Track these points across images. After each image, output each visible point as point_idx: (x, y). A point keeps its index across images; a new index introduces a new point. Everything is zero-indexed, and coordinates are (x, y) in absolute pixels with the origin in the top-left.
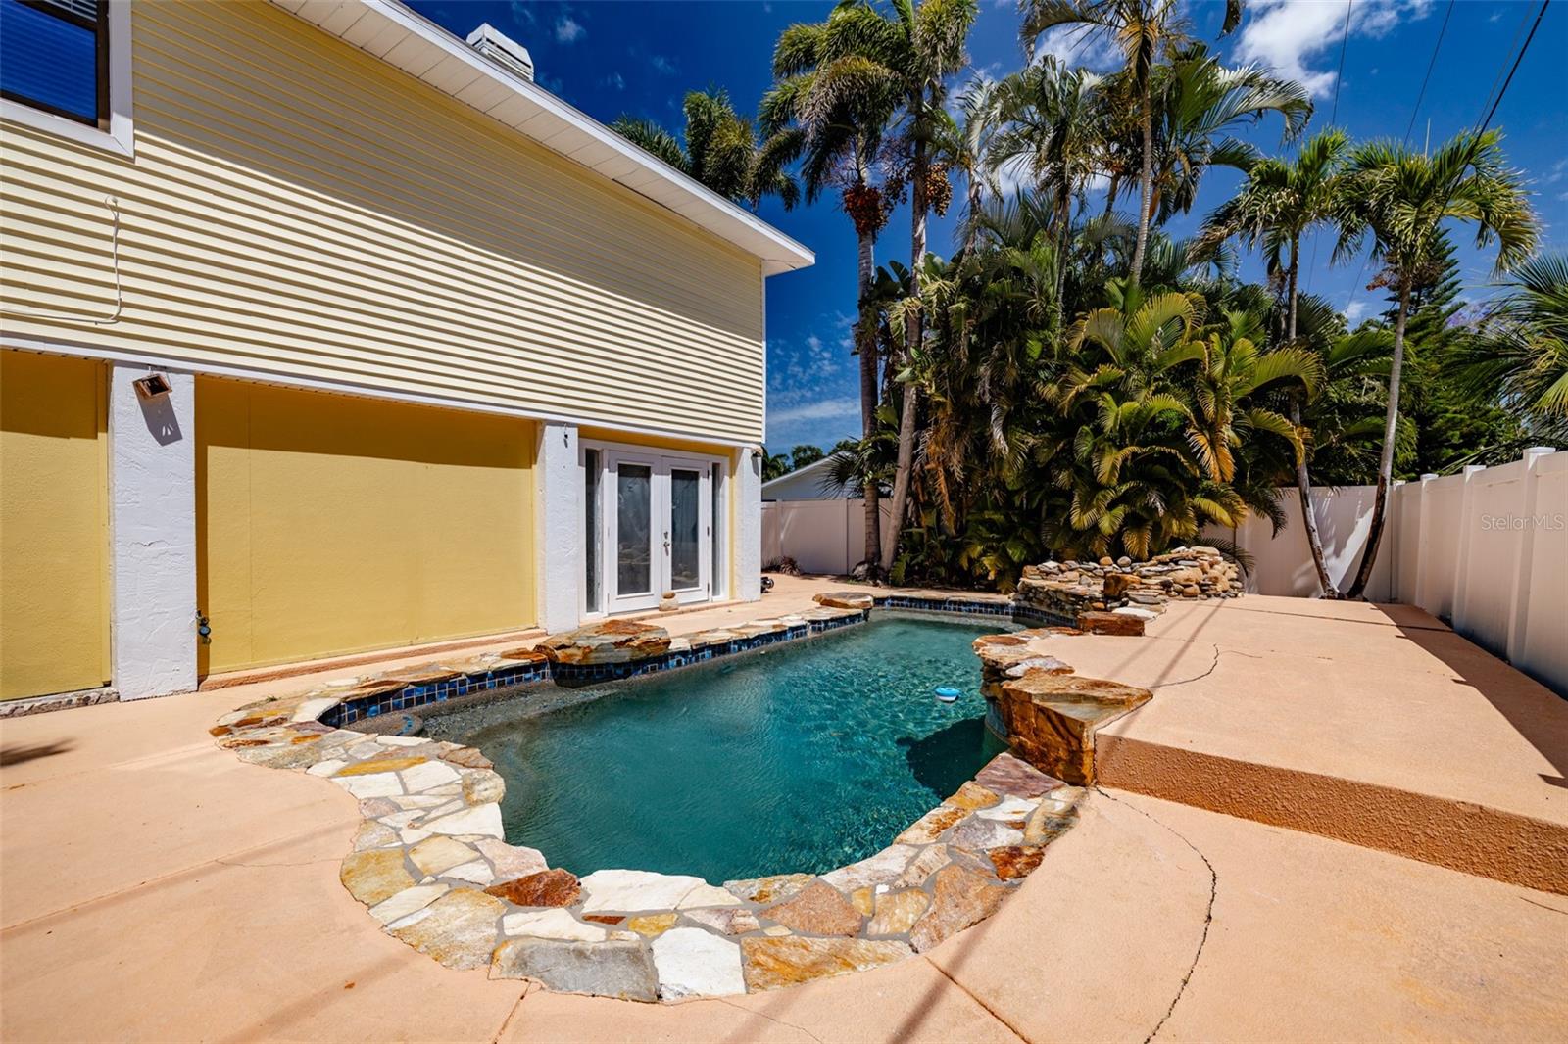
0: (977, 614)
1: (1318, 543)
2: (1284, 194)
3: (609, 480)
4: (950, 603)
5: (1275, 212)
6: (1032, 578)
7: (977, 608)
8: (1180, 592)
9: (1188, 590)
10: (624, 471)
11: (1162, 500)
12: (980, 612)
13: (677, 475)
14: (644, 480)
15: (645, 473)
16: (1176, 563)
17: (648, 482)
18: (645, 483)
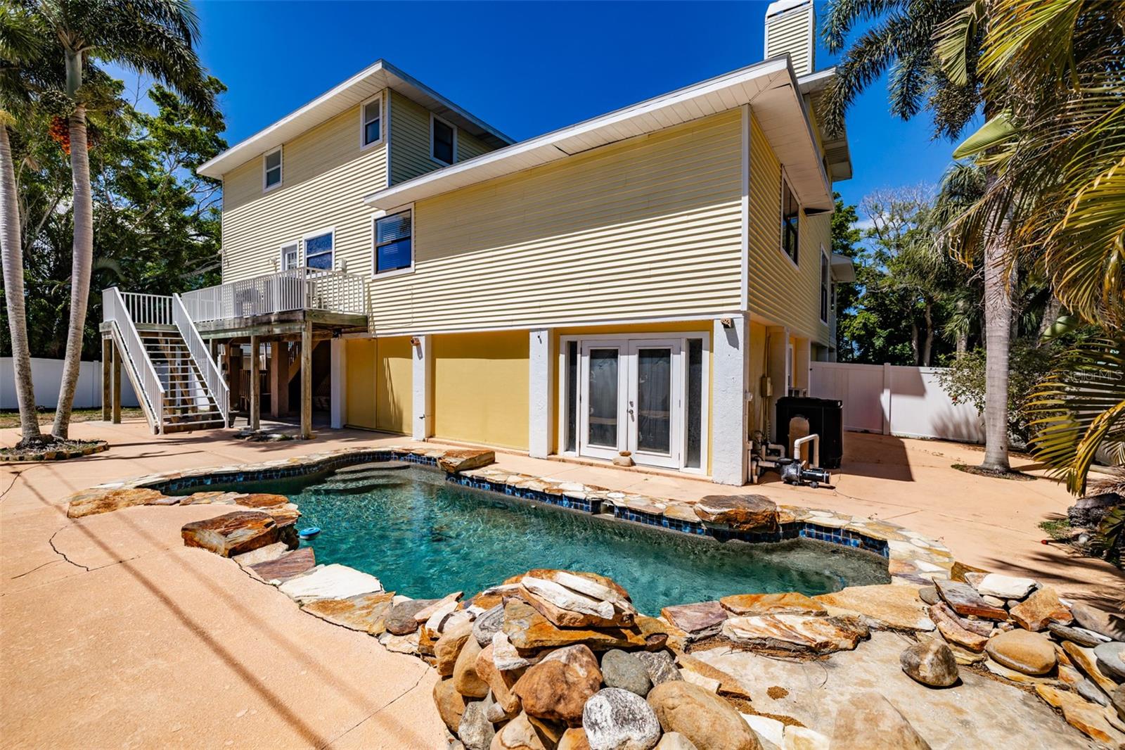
3: (584, 362)
10: (595, 355)
13: (643, 354)
14: (613, 360)
15: (614, 354)
17: (616, 362)
18: (614, 362)
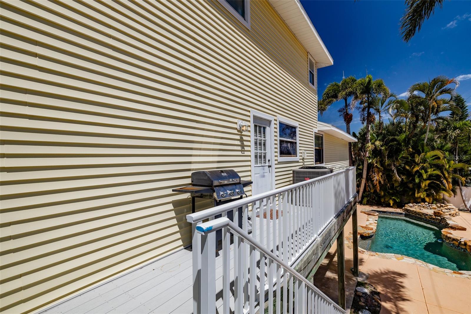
0: (395, 215)
1: (464, 198)
2: (457, 131)
4: (388, 212)
5: (456, 135)
6: (407, 207)
7: (395, 213)
8: (452, 216)
9: (454, 215)
11: (435, 192)
12: (396, 214)
16: (450, 209)
